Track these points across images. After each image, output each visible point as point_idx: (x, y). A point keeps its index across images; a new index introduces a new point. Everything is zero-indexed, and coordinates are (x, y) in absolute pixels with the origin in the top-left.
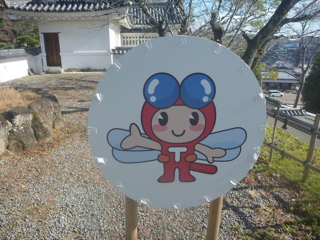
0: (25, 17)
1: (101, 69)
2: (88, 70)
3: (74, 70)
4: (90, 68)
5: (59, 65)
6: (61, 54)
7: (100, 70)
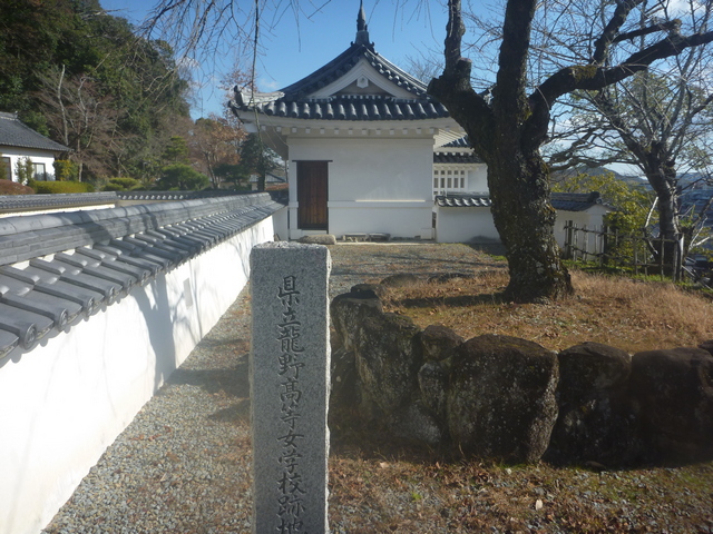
0: (275, 128)
1: (410, 236)
2: (385, 239)
3: (354, 238)
4: (389, 235)
5: (324, 226)
6: (329, 204)
7: (409, 240)
